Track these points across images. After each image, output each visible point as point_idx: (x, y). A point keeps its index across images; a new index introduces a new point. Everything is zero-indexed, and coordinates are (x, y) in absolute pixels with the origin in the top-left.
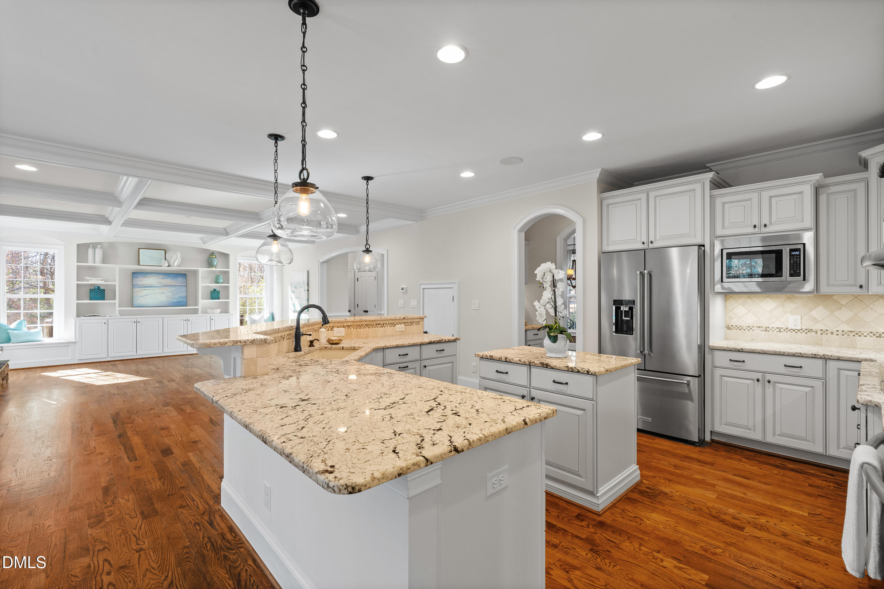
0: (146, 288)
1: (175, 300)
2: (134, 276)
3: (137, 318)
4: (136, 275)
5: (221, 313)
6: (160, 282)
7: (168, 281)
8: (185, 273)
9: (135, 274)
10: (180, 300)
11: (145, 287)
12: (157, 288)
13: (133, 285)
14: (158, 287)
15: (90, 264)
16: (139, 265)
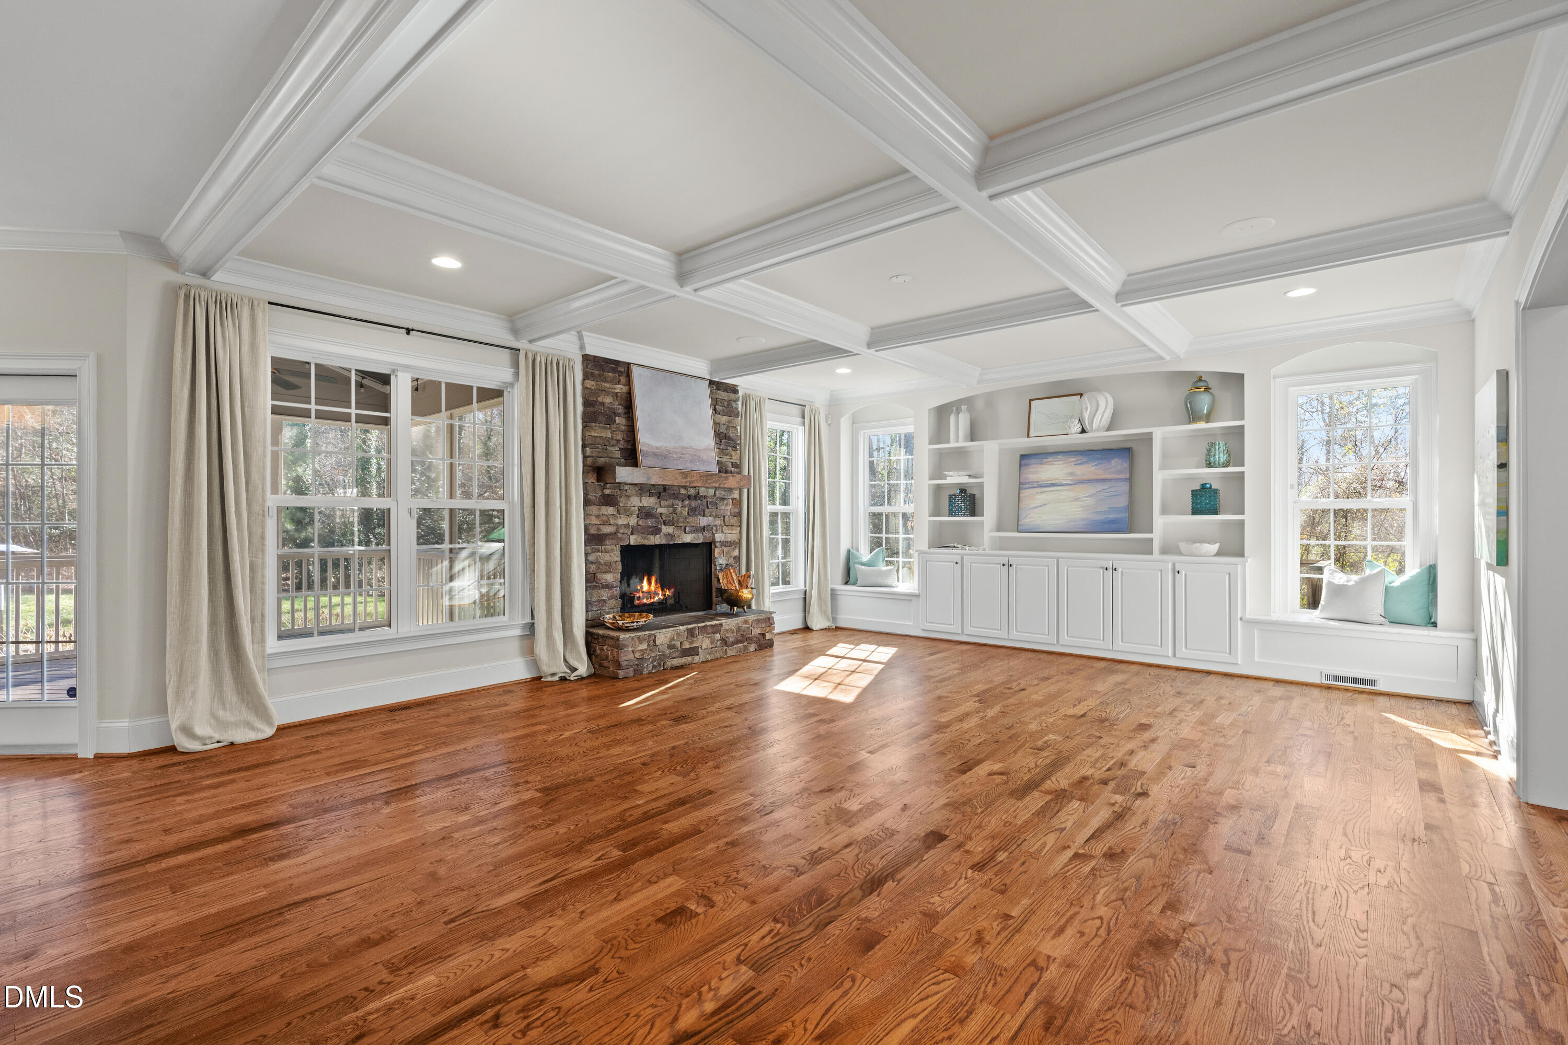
0: (1044, 489)
1: (1101, 517)
2: (1023, 462)
3: (1009, 556)
4: (1026, 461)
5: (1218, 554)
6: (1071, 474)
7: (1089, 469)
8: (1127, 445)
9: (1026, 458)
10: (1111, 516)
11: (1041, 486)
12: (1065, 488)
13: (1020, 483)
14: (1067, 485)
15: (952, 444)
16: (1028, 436)
